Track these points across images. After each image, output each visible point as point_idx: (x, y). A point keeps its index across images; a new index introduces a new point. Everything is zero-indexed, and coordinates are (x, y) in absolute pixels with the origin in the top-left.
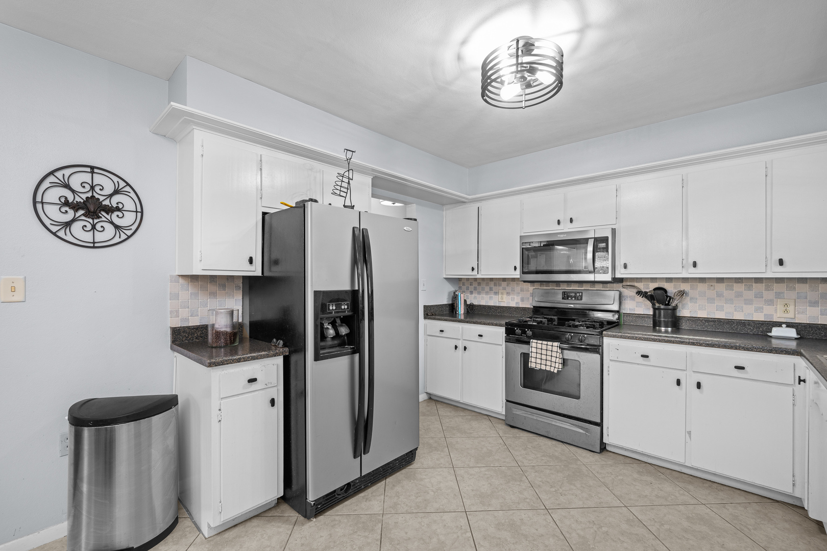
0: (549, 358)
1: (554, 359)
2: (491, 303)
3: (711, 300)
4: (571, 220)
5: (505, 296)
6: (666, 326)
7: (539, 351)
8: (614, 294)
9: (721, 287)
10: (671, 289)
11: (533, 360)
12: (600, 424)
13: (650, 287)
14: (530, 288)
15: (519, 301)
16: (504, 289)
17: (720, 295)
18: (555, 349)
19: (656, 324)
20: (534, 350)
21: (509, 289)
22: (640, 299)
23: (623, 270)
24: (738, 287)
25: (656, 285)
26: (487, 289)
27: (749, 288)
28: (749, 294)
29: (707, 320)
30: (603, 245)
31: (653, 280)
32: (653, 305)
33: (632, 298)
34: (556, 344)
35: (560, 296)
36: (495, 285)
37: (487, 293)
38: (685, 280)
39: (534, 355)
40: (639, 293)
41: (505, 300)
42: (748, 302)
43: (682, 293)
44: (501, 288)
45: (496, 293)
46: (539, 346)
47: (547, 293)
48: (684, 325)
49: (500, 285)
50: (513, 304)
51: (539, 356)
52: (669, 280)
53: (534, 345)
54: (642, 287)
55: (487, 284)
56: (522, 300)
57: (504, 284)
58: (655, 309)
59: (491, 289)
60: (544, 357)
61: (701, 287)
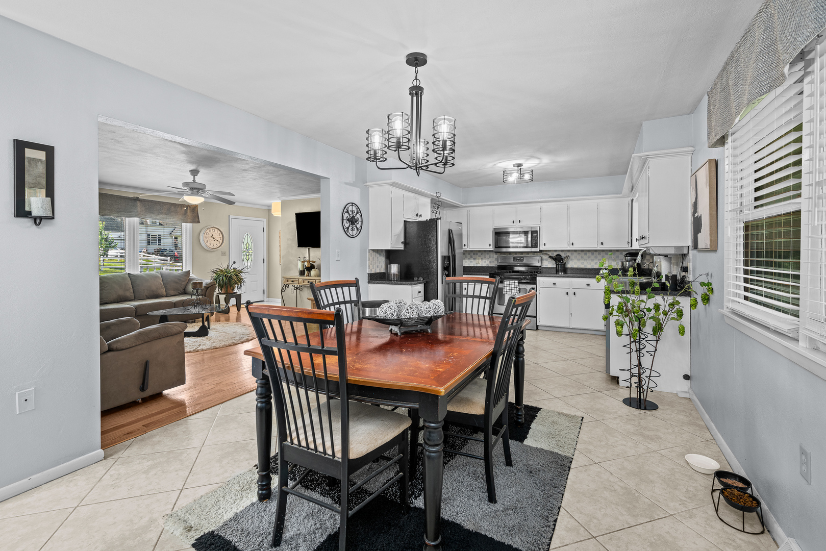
0: (513, 288)
1: (515, 289)
2: (472, 265)
3: (579, 260)
4: (520, 221)
5: (480, 261)
6: (561, 272)
7: (508, 286)
8: (538, 258)
9: (582, 254)
10: (563, 255)
11: (505, 290)
12: (536, 317)
13: (555, 254)
14: (496, 256)
15: (488, 263)
16: (480, 256)
17: (582, 257)
18: (516, 284)
19: (557, 271)
20: (506, 285)
21: (482, 256)
22: (550, 260)
23: (544, 246)
24: (589, 254)
25: (557, 253)
26: (469, 256)
27: (593, 254)
28: (593, 257)
29: (577, 269)
30: (535, 235)
31: (556, 251)
32: (556, 262)
33: (547, 260)
34: (516, 281)
35: (512, 260)
36: (474, 254)
37: (469, 259)
38: (569, 251)
39: (505, 288)
40: (550, 257)
41: (480, 263)
42: (592, 260)
43: (568, 257)
44: (478, 256)
45: (474, 259)
46: (508, 283)
47: (506, 258)
48: (569, 271)
49: (477, 254)
50: (485, 265)
51: (508, 288)
52: (562, 251)
53: (506, 283)
54: (550, 254)
55: (469, 254)
56: (490, 262)
57: (479, 254)
58: (556, 265)
59: (471, 257)
60: (510, 288)
61: (575, 254)
